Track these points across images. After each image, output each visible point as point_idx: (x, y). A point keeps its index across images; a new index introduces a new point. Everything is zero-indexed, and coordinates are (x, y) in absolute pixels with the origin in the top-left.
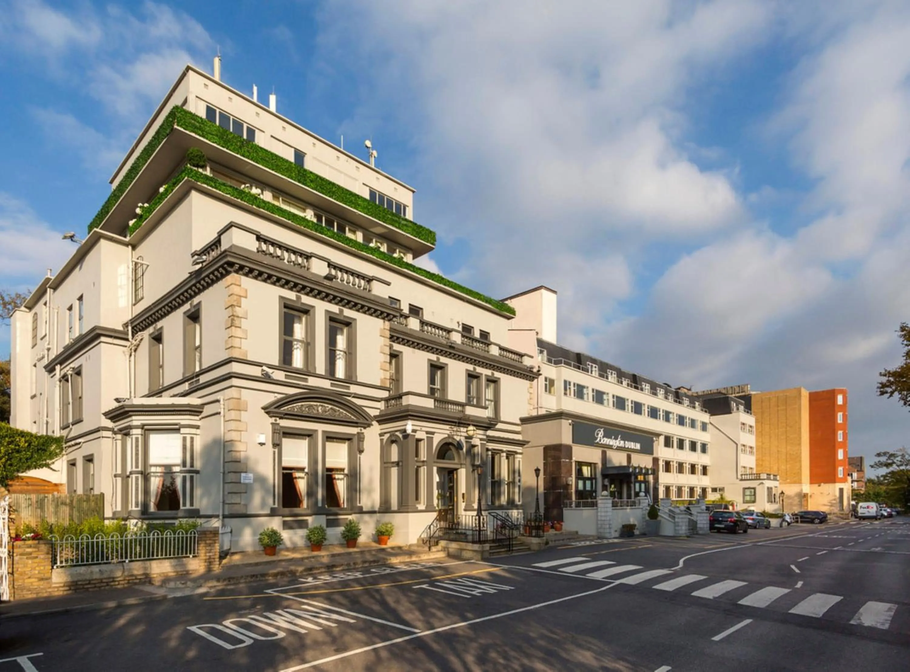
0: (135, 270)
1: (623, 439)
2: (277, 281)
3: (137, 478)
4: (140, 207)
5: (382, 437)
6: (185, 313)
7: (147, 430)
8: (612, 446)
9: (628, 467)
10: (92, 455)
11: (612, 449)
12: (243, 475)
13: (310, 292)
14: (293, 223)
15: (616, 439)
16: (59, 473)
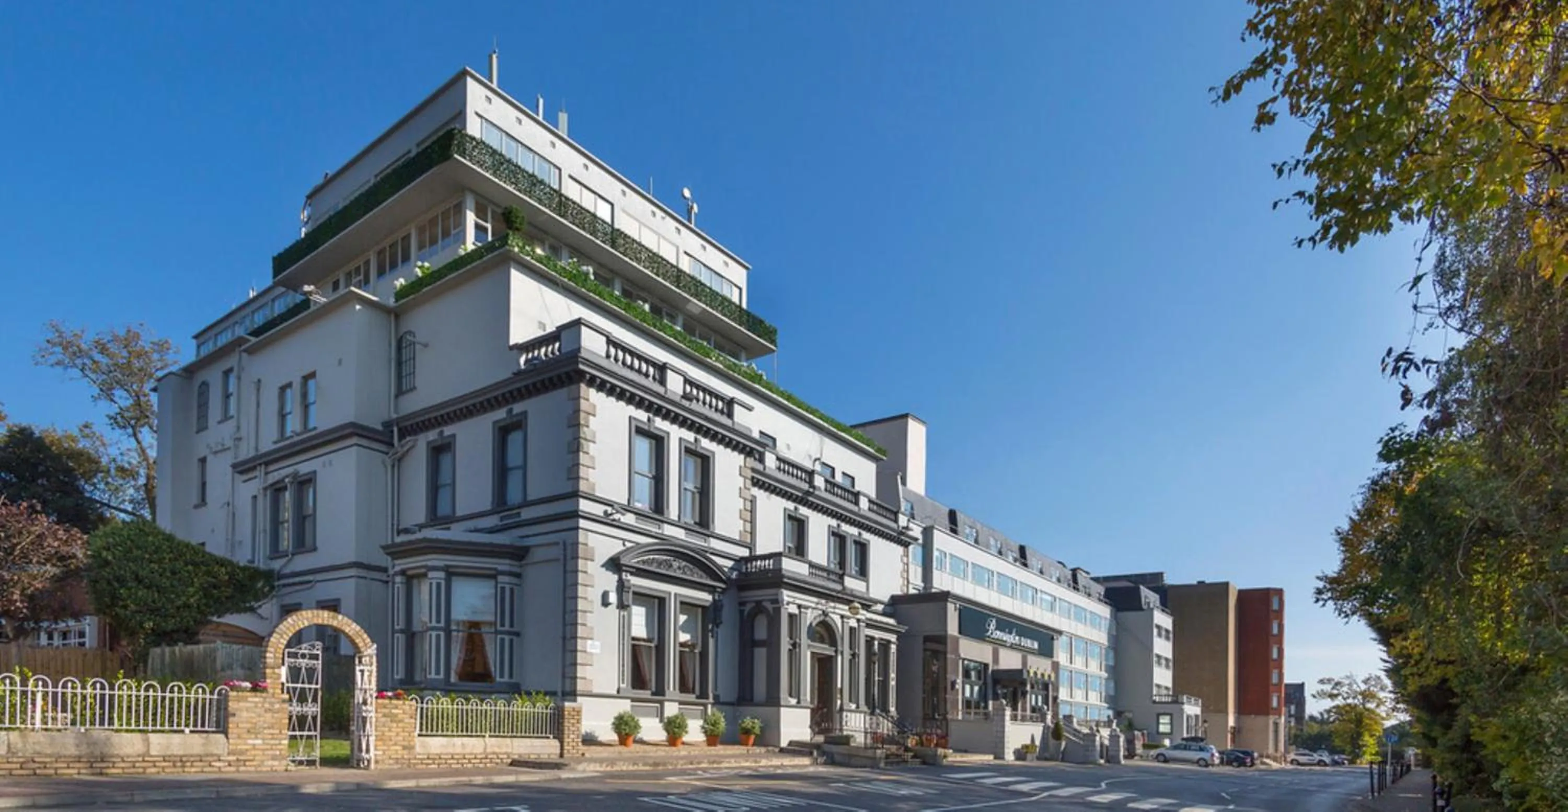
0: (399, 349)
1: (1018, 634)
2: (631, 399)
3: (438, 637)
4: (420, 267)
5: (742, 608)
6: (495, 423)
7: (451, 573)
8: (1005, 642)
9: (1020, 671)
10: (338, 600)
11: (1005, 646)
12: (589, 642)
13: (666, 415)
14: (627, 315)
15: (1010, 633)
16: (268, 622)
